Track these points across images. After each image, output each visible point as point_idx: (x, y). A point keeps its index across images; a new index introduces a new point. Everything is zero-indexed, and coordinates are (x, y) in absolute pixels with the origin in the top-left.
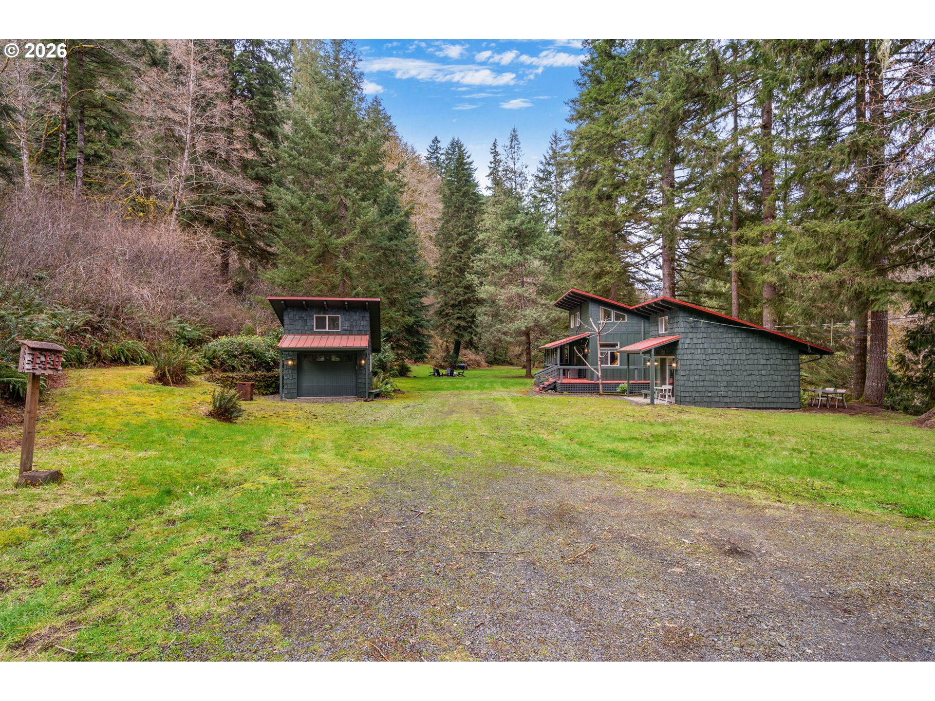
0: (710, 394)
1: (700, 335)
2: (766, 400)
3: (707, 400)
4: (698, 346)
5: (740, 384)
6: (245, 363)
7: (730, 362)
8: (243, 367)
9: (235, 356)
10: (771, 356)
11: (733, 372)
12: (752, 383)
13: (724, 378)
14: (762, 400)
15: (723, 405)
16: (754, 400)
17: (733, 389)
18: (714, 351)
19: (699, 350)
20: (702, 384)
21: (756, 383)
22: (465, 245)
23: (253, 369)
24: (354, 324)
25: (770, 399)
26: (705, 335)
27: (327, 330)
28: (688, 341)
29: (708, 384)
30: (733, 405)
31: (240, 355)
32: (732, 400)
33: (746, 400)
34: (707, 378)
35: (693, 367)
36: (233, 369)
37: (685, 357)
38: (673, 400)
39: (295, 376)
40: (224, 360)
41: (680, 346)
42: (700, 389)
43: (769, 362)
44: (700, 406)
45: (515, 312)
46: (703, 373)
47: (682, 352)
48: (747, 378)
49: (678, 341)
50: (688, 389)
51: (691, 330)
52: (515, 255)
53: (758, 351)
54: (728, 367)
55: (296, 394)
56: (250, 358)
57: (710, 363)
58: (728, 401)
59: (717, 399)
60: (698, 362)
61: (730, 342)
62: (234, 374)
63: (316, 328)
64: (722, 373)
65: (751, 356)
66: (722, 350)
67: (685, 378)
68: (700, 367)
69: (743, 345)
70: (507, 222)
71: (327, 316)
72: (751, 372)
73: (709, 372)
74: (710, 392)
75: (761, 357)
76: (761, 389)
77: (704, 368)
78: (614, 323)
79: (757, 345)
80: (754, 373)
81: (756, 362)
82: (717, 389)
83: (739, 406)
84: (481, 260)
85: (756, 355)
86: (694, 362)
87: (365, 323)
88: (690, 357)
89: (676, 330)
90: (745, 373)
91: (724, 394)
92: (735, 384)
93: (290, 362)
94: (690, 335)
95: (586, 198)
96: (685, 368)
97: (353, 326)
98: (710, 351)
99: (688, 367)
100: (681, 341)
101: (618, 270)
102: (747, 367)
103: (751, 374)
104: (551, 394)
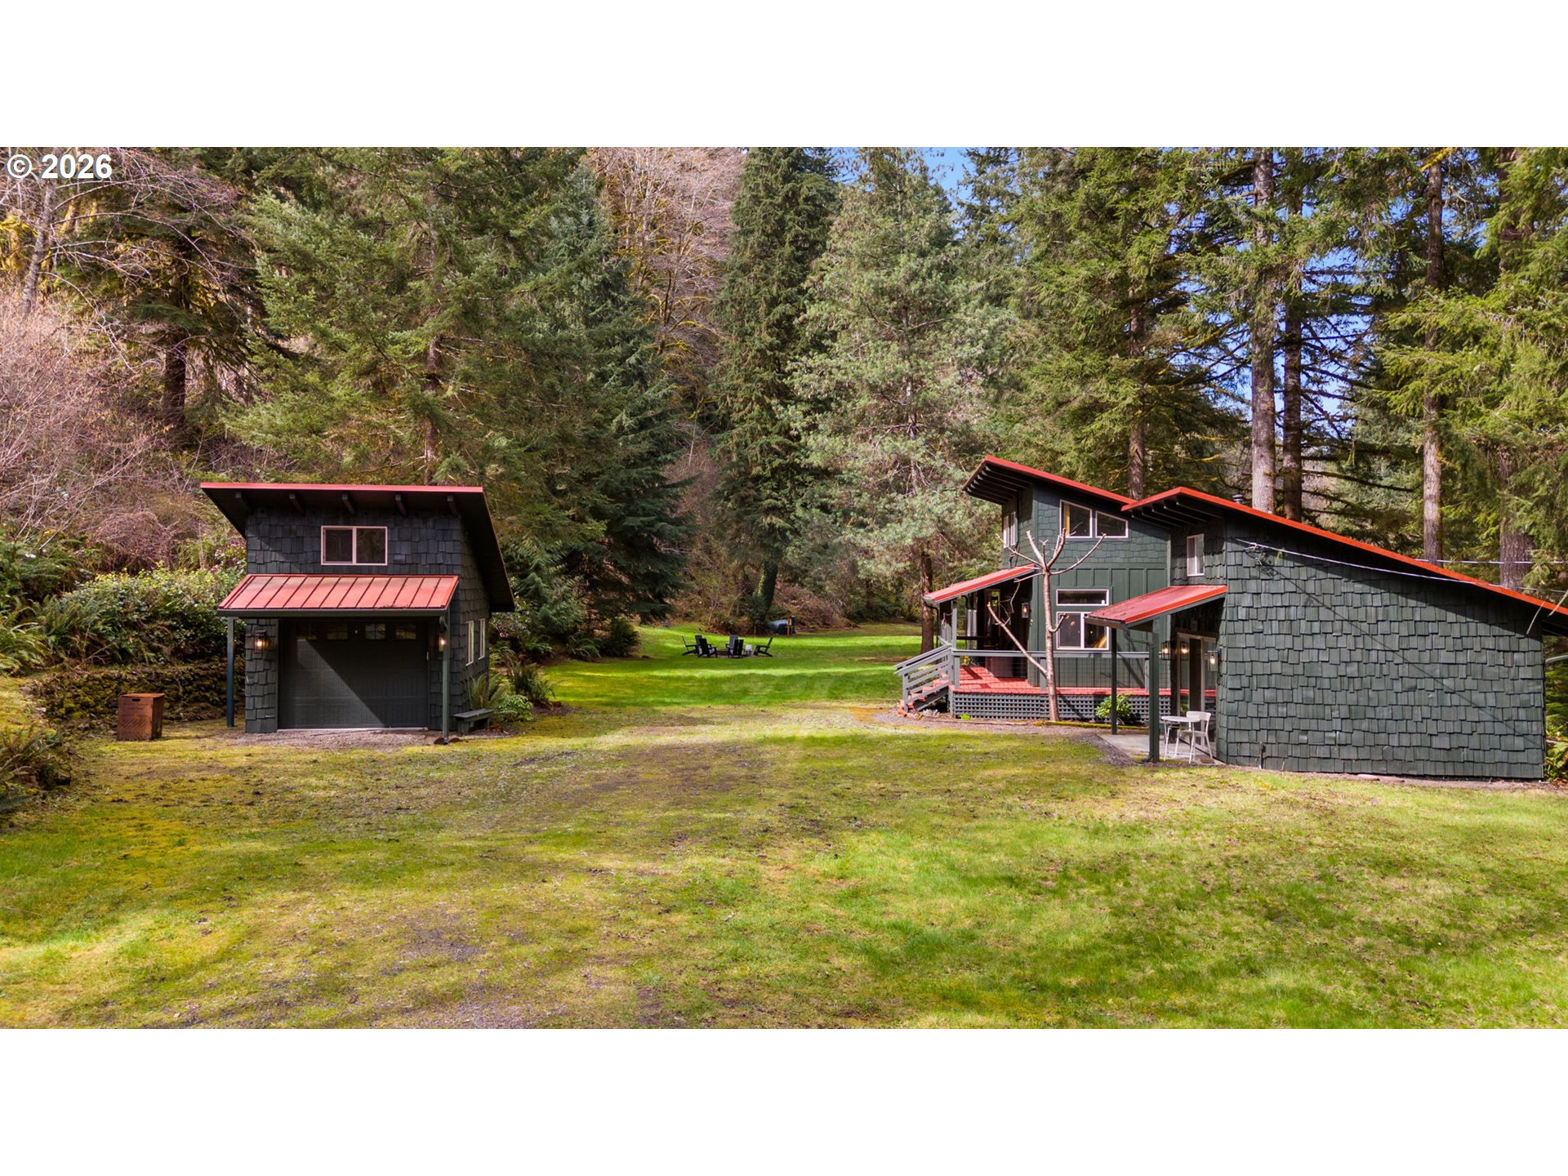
0: (1304, 738)
1: (1279, 586)
2: (1454, 755)
3: (1297, 752)
4: (1272, 614)
5: (1385, 713)
6: (160, 640)
7: (1357, 656)
8: (155, 650)
9: (134, 626)
10: (1467, 642)
11: (1367, 680)
12: (1417, 711)
13: (1341, 697)
14: (1442, 755)
15: (1339, 766)
16: (1422, 754)
17: (1365, 725)
18: (1316, 627)
19: (1275, 624)
20: (1283, 710)
21: (1426, 711)
22: (786, 331)
23: (180, 655)
24: (422, 548)
25: (1464, 754)
26: (1291, 587)
27: (354, 563)
28: (1247, 600)
29: (1300, 711)
30: (1367, 766)
31: (149, 620)
32: (1364, 754)
33: (1400, 753)
34: (1297, 698)
35: (1259, 668)
36: (123, 657)
37: (1241, 642)
38: (1209, 748)
39: (273, 677)
40: (100, 636)
41: (1227, 613)
42: (1278, 724)
43: (1461, 658)
44: (1277, 768)
45: (891, 501)
46: (1287, 683)
47: (1231, 627)
48: (1403, 699)
49: (1222, 600)
50: (1246, 724)
51: (1254, 573)
52: (889, 358)
53: (1432, 628)
54: (1352, 670)
55: (274, 722)
56: (173, 628)
57: (1304, 657)
58: (1353, 756)
59: (1322, 752)
60: (1274, 655)
61: (1357, 603)
62: (124, 672)
63: (328, 559)
64: (1337, 684)
65: (1414, 642)
66: (1338, 625)
67: (1239, 695)
68: (1277, 668)
69: (1393, 613)
70: (871, 274)
71: (354, 529)
72: (1413, 682)
73: (1302, 681)
74: (1305, 732)
75: (1439, 642)
76: (1442, 726)
77: (1288, 670)
78: (1094, 541)
79: (1431, 612)
80: (1421, 684)
81: (1426, 657)
82: (1324, 725)
83: (1383, 769)
84: (810, 370)
85: (1428, 640)
86: (1264, 656)
87: (453, 546)
88: (1251, 640)
89: (1219, 571)
90: (1398, 686)
91: (1342, 737)
92: (1370, 714)
93: (260, 644)
94: (1252, 586)
95: (1057, 216)
96: (1240, 669)
97: (419, 554)
98: (1304, 627)
99: (1248, 665)
100: (1230, 600)
101: (1129, 400)
102: (1404, 670)
103: (1414, 689)
104: (930, 718)
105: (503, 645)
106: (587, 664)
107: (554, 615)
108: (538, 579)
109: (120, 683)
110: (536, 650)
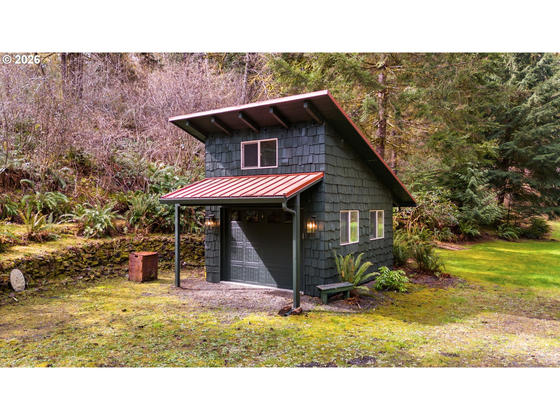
24: (299, 152)
27: (259, 167)
39: (218, 246)
55: (219, 277)
63: (245, 165)
71: (259, 142)
87: (317, 148)
93: (211, 223)
97: (297, 157)
105: (447, 230)
106: (507, 243)
107: (482, 213)
108: (471, 192)
109: (165, 244)
110: (470, 234)
